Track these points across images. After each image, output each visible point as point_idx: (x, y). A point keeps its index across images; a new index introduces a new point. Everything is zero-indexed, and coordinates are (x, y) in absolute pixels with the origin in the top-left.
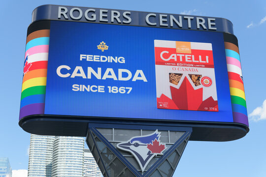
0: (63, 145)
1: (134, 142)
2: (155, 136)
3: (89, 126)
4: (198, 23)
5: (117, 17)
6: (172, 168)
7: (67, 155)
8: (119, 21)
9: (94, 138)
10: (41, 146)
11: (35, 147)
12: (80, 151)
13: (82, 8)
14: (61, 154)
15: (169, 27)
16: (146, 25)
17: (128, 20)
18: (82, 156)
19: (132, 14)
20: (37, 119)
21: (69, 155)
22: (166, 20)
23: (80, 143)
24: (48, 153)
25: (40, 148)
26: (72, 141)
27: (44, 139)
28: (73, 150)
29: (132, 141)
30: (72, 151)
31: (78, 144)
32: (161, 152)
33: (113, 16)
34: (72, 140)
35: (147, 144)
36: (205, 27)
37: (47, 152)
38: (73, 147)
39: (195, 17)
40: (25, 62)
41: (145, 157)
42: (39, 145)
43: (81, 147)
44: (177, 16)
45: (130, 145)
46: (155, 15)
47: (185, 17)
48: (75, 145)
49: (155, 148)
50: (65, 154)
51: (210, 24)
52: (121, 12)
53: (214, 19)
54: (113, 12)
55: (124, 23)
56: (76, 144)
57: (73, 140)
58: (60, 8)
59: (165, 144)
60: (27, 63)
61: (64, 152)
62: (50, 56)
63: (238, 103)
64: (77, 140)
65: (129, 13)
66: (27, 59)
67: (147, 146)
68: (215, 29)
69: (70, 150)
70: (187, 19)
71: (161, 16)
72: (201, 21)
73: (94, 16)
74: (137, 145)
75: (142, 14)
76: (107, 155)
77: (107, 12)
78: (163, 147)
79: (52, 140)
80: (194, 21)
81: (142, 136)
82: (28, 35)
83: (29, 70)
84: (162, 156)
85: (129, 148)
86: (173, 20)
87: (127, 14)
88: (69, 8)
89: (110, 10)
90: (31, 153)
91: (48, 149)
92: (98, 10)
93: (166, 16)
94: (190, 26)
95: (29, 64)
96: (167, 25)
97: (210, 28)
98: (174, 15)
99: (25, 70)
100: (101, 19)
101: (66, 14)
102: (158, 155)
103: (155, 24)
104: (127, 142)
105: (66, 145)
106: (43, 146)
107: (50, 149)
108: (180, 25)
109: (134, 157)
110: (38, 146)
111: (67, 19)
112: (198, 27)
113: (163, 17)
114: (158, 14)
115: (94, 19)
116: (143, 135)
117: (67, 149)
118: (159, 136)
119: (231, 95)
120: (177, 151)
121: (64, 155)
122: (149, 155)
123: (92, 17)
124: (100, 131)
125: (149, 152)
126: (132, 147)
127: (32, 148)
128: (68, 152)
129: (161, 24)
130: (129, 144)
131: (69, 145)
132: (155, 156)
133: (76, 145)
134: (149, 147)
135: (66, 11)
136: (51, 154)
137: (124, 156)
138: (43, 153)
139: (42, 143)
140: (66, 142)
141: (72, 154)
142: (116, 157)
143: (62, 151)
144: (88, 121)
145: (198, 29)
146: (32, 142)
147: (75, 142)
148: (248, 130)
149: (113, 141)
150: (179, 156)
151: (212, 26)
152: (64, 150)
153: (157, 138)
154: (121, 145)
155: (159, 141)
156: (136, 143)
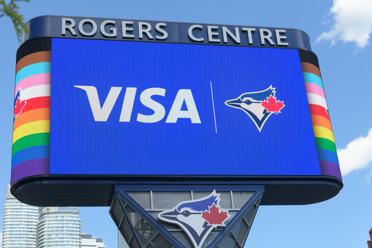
0: (50, 229)
1: (182, 210)
2: (213, 199)
3: (116, 189)
4: (263, 37)
5: (147, 31)
6: (237, 243)
7: (57, 243)
8: (151, 37)
9: (124, 206)
10: (18, 233)
11: (10, 235)
12: (75, 237)
13: (96, 20)
14: (49, 242)
15: (221, 43)
16: (188, 41)
17: (162, 35)
18: (78, 244)
19: (168, 26)
20: (38, 183)
21: (60, 243)
22: (217, 34)
23: (75, 226)
24: (29, 243)
25: (18, 236)
26: (63, 224)
27: (23, 223)
28: (64, 236)
29: (179, 208)
30: (64, 238)
31: (73, 227)
32: (223, 223)
33: (141, 30)
34: (63, 222)
35: (201, 212)
36: (272, 43)
37: (28, 241)
38: (65, 232)
39: (258, 29)
40: (15, 100)
41: (199, 231)
42: (16, 231)
43: (76, 231)
44: (232, 28)
45: (178, 214)
46: (201, 27)
47: (243, 29)
48: (67, 229)
49: (214, 216)
50: (53, 242)
51: (279, 37)
52: (153, 23)
53: (284, 31)
54: (140, 24)
55: (157, 39)
56: (69, 227)
57: (65, 222)
58: (64, 20)
59: (227, 211)
60: (19, 100)
61: (52, 240)
62: (53, 90)
63: (326, 147)
64: (70, 222)
65: (165, 25)
66: (18, 95)
67: (202, 215)
68: (287, 44)
69: (60, 236)
70: (246, 31)
71: (209, 28)
72: (266, 33)
73: (114, 30)
74: (187, 214)
75: (183, 27)
77: (133, 25)
78: (224, 215)
79: (33, 223)
80: (256, 34)
81: (193, 201)
82: (18, 60)
83: (24, 111)
84: (224, 228)
85: (175, 219)
86: (227, 34)
87: (161, 27)
88: (78, 19)
89: (136, 22)
90: (5, 243)
91: (29, 236)
92: (119, 21)
93: (217, 27)
94: (251, 42)
95: (23, 102)
96: (219, 40)
97: (279, 43)
98: (228, 27)
99: (16, 112)
100: (125, 35)
101: (73, 28)
102: (218, 227)
103: (202, 39)
104: (173, 210)
105: (55, 229)
106: (22, 233)
107: (32, 236)
108: (238, 39)
109: (183, 232)
110: (15, 233)
111: (76, 36)
112: (263, 42)
113: (213, 30)
114: (205, 26)
115: (115, 34)
116: (194, 199)
117: (57, 235)
118: (218, 199)
119: (316, 136)
120: (244, 220)
121: (52, 244)
122: (206, 227)
123: (112, 32)
124: (132, 195)
125: (206, 223)
126: (180, 217)
127: (5, 236)
128: (58, 240)
129: (211, 39)
130: (176, 213)
131: (60, 229)
132: (214, 228)
133: (70, 229)
134: (205, 216)
135: (73, 23)
136: (33, 243)
137: (169, 230)
138: (23, 242)
139: (19, 228)
140: (54, 225)
141: (63, 242)
142: (158, 232)
143: (49, 239)
144: (114, 182)
145: (263, 45)
146: (6, 227)
147: (68, 224)
148: (341, 185)
149: (152, 210)
150: (248, 227)
151: (282, 40)
152: (52, 236)
153: (216, 203)
154: (164, 215)
155: (218, 206)
156: (186, 211)
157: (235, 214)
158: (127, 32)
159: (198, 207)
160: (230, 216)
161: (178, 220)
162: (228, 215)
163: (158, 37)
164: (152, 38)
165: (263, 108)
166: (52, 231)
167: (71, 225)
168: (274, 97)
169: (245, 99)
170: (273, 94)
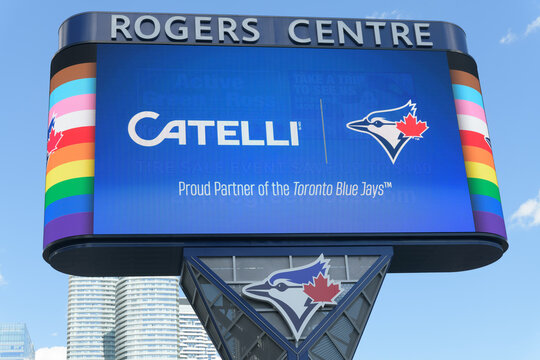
0: (135, 292)
1: (277, 282)
2: (319, 267)
3: (185, 255)
4: (396, 34)
5: (230, 30)
6: (355, 330)
7: (145, 312)
8: (235, 38)
9: (196, 277)
10: (90, 297)
11: (79, 299)
12: (170, 302)
13: (159, 16)
14: (133, 310)
15: (336, 46)
16: (289, 43)
17: (252, 35)
18: (175, 312)
19: (260, 22)
20: (79, 246)
21: (149, 312)
22: (330, 32)
23: (170, 287)
24: (106, 311)
25: (90, 301)
26: (153, 284)
28: (155, 301)
29: (272, 280)
30: (154, 304)
31: (167, 289)
32: (333, 300)
33: (222, 29)
34: (153, 281)
35: (303, 285)
36: (409, 43)
37: (104, 309)
38: (156, 296)
39: (389, 22)
40: (49, 131)
42: (88, 295)
43: (171, 294)
44: (351, 23)
45: (270, 287)
46: (307, 22)
47: (368, 24)
48: (159, 291)
49: (321, 291)
50: (139, 310)
51: (419, 34)
52: (239, 19)
53: (427, 25)
54: (221, 21)
55: (244, 42)
56: (161, 289)
57: (156, 281)
58: (114, 18)
59: (339, 283)
60: (53, 132)
61: (138, 307)
63: (484, 192)
64: (163, 282)
65: (255, 20)
66: (52, 124)
67: (303, 289)
68: (431, 44)
69: (150, 301)
70: (372, 27)
71: (319, 24)
72: (400, 29)
73: (185, 29)
74: (282, 288)
75: (281, 22)
76: (223, 311)
77: (210, 22)
78: (335, 289)
79: (112, 284)
80: (386, 30)
81: (292, 269)
82: (52, 75)
83: (59, 147)
84: (334, 307)
85: (267, 295)
86: (345, 31)
87: (250, 24)
88: (134, 16)
89: (216, 17)
90: (72, 311)
91: (106, 302)
92: (191, 17)
93: (330, 22)
94: (378, 42)
95: (59, 134)
96: (332, 41)
97: (420, 42)
98: (346, 21)
99: (50, 147)
100: (199, 36)
101: (128, 28)
102: (326, 306)
103: (308, 40)
104: (263, 282)
105: (141, 292)
106: (95, 297)
107: (110, 302)
108: (359, 39)
109: (277, 312)
110: (85, 297)
111: (130, 39)
112: (396, 42)
113: (324, 26)
114: (313, 20)
115: (185, 36)
116: (294, 267)
117: (144, 300)
118: (327, 267)
119: (469, 176)
120: (365, 295)
121: (138, 312)
122: (309, 305)
123: (181, 32)
124: (206, 262)
125: (309, 301)
126: (273, 292)
127: (72, 302)
128: (146, 307)
129: (321, 40)
130: (267, 287)
131: (148, 291)
132: (321, 308)
133: (163, 291)
134: (308, 290)
135: (127, 22)
136: (111, 311)
137: (257, 310)
138: (96, 310)
139: (92, 290)
140: (141, 287)
141: (154, 309)
142: (242, 313)
143: (133, 305)
144: (182, 244)
145: (396, 46)
146: (72, 288)
147: (160, 284)
148: (505, 246)
149: (235, 282)
150: (369, 305)
151: (424, 38)
152: (138, 302)
153: (323, 272)
154: (251, 290)
155: (326, 276)
156: (282, 284)
157: (350, 287)
158: (202, 32)
159: (298, 277)
160: (343, 290)
161: (270, 297)
162: (340, 288)
163: (245, 39)
164: (237, 39)
165: (399, 132)
166: (138, 295)
167: (165, 287)
168: (413, 117)
169: (374, 120)
170: (412, 112)
